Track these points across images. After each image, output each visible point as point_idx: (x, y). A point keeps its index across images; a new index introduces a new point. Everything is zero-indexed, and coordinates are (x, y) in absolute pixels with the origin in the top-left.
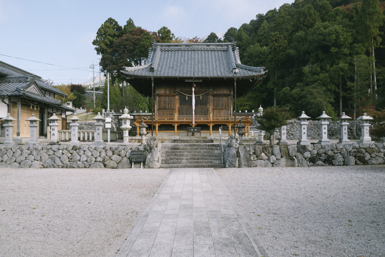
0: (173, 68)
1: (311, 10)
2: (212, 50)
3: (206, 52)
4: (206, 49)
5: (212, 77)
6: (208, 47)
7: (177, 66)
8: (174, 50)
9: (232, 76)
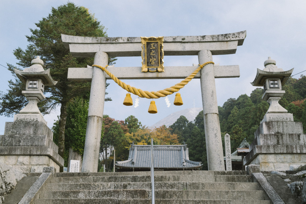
0: (146, 162)
1: (266, 107)
2: (170, 150)
3: (167, 151)
4: (167, 149)
5: (169, 168)
6: (168, 148)
7: (148, 161)
8: (146, 150)
9: (182, 167)
